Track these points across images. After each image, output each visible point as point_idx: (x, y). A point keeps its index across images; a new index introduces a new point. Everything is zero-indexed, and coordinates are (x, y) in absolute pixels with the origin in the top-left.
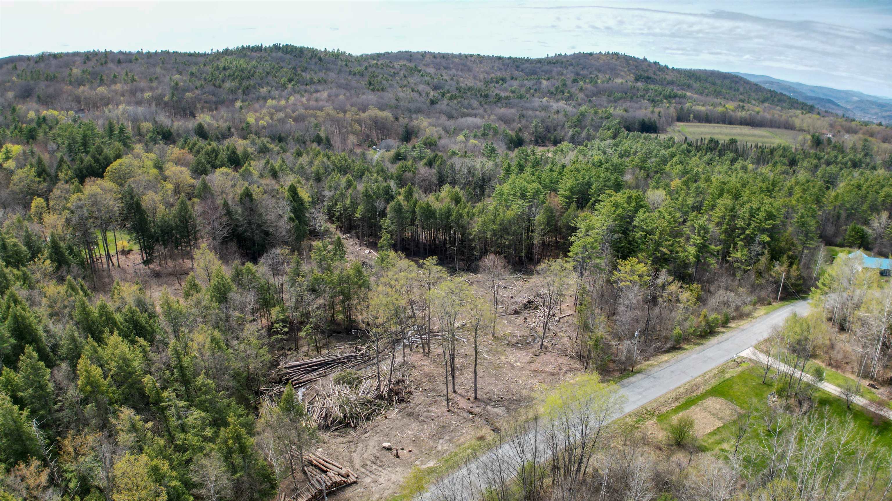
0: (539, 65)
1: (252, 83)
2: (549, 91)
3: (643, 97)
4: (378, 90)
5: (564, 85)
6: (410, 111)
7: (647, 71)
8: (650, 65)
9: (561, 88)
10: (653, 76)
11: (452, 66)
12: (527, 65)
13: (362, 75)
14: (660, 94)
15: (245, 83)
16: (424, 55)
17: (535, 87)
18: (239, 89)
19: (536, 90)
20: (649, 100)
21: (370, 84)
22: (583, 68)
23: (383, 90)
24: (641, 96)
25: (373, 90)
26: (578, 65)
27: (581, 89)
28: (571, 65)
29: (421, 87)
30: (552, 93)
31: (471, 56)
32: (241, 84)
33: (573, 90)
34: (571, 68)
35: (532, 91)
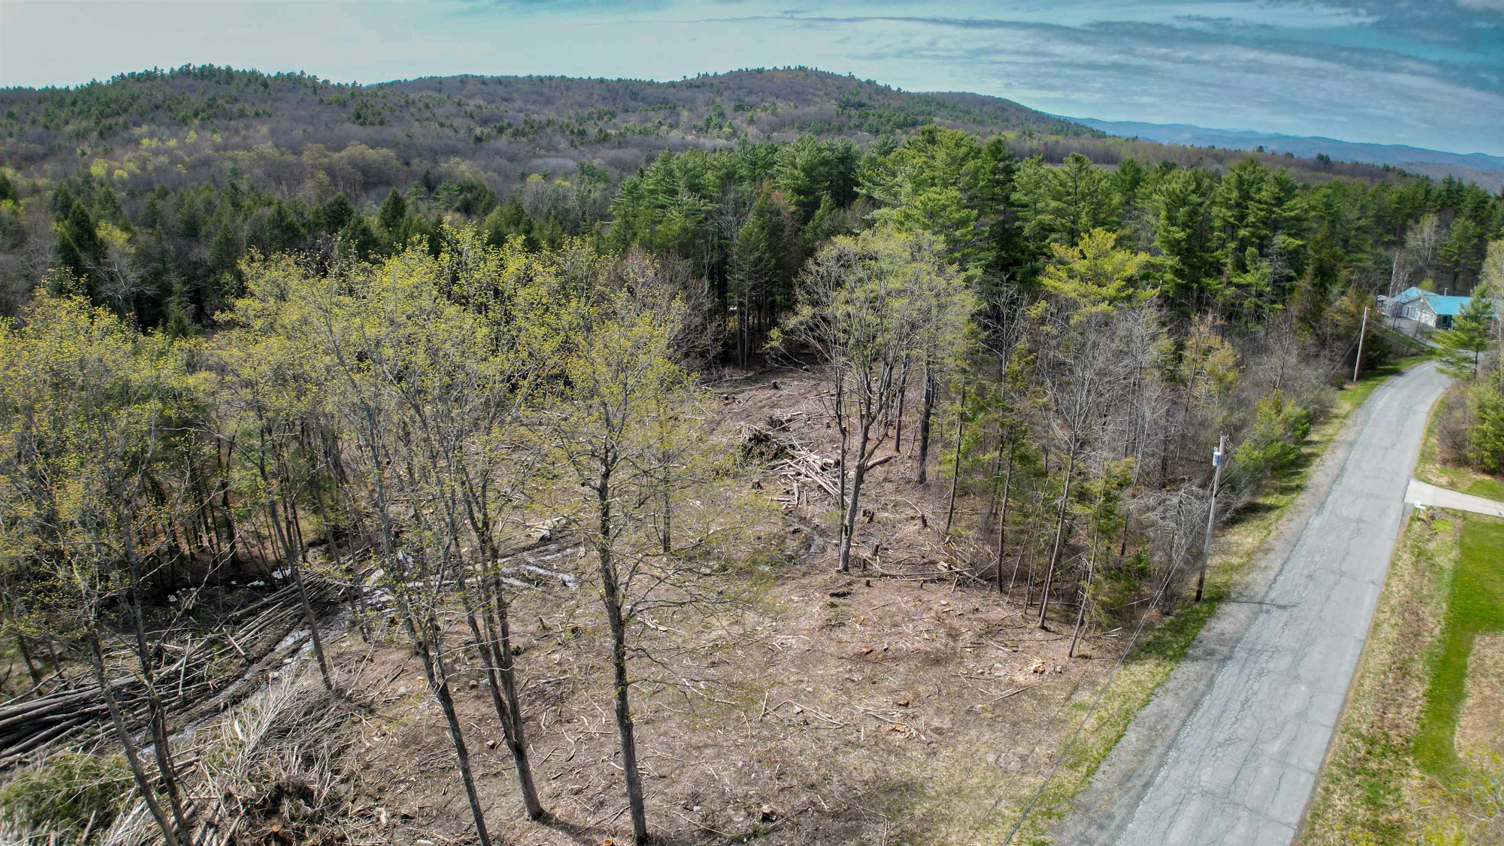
0: (672, 90)
1: (121, 120)
2: (695, 127)
3: (859, 127)
4: (372, 124)
5: (721, 115)
6: (436, 153)
7: (857, 94)
8: (860, 84)
9: (716, 120)
10: (867, 102)
11: (516, 96)
12: (650, 90)
13: (343, 104)
14: (889, 120)
15: (106, 122)
16: (464, 80)
17: (669, 121)
18: (93, 130)
19: (671, 126)
20: (870, 132)
21: (359, 117)
22: (749, 93)
23: (382, 123)
24: (856, 126)
25: (362, 124)
26: (740, 88)
27: (752, 121)
28: (728, 88)
29: (457, 122)
30: (701, 129)
31: (551, 79)
32: (97, 123)
33: (738, 122)
34: (727, 93)
35: (664, 128)
